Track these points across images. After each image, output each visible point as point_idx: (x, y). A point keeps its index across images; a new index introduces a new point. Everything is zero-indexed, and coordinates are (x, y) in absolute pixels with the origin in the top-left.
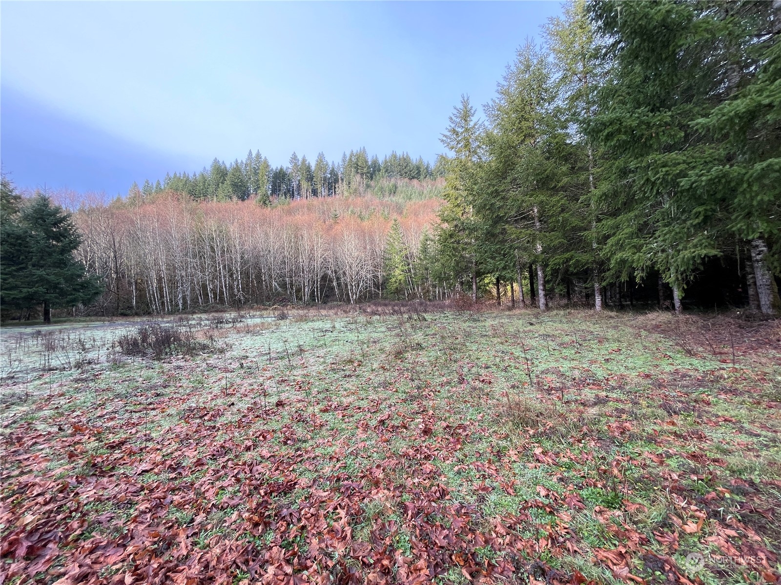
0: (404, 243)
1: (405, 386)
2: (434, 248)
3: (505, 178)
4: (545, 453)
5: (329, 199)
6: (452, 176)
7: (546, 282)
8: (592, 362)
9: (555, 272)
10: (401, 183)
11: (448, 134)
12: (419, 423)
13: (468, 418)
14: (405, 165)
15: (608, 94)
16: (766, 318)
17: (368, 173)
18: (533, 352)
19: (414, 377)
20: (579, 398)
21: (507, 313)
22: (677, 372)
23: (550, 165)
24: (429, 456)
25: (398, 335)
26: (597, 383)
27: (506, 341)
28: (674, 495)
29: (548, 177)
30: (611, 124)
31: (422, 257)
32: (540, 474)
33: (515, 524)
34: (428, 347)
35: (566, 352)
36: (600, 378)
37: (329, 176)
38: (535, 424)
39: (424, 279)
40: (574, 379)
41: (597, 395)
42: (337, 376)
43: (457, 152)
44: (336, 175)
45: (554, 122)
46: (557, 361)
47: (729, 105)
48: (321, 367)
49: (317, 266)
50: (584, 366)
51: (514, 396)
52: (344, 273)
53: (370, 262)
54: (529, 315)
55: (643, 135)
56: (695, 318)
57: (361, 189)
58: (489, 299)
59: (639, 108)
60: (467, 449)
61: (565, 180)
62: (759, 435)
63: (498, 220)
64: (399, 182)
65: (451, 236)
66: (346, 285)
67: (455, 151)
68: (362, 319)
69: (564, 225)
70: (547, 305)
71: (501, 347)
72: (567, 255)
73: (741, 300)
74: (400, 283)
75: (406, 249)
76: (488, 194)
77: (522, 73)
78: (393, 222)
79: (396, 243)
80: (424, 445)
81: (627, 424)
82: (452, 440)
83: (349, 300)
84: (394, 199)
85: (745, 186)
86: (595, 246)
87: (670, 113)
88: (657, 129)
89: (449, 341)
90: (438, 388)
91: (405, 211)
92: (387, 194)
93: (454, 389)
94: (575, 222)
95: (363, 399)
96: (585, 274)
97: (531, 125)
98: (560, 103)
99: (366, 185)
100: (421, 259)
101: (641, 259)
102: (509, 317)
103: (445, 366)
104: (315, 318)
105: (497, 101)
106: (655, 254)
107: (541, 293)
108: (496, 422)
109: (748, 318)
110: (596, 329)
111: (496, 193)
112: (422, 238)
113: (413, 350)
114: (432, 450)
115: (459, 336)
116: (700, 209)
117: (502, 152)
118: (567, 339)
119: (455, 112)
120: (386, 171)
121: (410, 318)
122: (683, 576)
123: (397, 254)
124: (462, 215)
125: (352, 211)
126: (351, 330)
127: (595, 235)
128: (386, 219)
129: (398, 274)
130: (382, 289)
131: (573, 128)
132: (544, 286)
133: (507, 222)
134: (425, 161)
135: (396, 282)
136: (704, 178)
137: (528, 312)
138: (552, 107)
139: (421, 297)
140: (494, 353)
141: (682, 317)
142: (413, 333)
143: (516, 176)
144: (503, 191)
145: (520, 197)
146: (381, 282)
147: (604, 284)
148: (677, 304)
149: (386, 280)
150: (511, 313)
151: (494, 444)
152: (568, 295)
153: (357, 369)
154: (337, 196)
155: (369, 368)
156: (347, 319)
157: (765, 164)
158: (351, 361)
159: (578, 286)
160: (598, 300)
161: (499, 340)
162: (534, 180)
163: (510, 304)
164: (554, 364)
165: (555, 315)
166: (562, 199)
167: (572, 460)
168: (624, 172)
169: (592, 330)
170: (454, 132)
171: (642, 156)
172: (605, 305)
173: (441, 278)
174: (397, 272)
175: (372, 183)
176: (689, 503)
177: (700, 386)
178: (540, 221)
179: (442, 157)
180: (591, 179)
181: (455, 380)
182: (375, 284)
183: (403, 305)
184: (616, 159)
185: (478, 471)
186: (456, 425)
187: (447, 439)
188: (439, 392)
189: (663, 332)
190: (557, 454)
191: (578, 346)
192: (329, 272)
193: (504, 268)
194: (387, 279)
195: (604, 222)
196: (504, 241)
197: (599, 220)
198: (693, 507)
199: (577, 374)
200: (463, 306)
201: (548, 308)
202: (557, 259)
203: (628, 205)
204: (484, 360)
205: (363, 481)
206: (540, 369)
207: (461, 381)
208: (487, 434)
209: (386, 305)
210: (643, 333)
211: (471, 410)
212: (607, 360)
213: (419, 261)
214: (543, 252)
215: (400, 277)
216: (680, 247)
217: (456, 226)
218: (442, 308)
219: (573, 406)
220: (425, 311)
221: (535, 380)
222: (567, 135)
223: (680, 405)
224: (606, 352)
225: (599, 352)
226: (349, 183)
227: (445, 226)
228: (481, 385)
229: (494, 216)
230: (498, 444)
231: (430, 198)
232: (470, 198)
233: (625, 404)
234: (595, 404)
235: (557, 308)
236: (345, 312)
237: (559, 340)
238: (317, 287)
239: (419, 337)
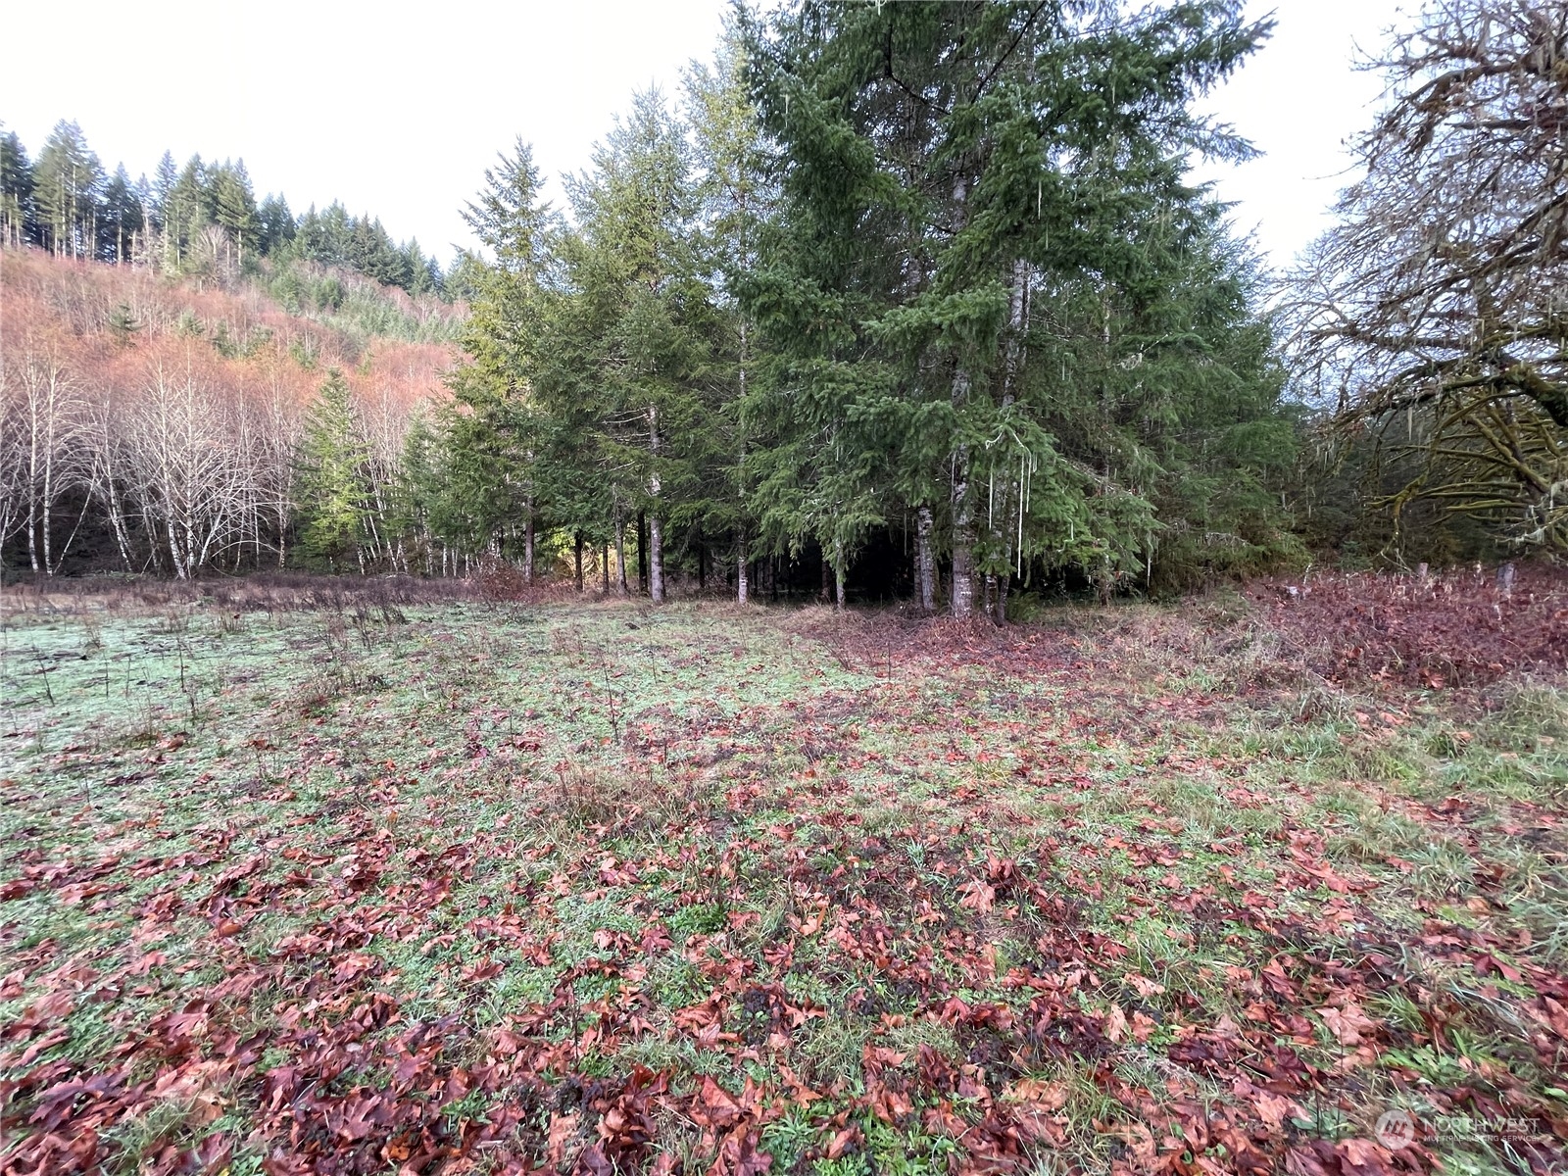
0: (359, 436)
1: (325, 780)
2: (436, 458)
3: (599, 338)
4: (617, 867)
5: (102, 270)
6: (487, 303)
7: (665, 550)
8: (721, 690)
9: (679, 532)
10: (359, 286)
11: (484, 207)
12: (346, 865)
13: (475, 830)
14: (370, 244)
15: (769, 240)
16: (928, 614)
17: (253, 231)
18: (628, 678)
19: (350, 759)
20: (692, 754)
21: (592, 606)
22: (828, 695)
23: (680, 335)
24: (361, 936)
25: (317, 659)
26: (723, 727)
27: (581, 662)
28: (798, 883)
29: (674, 355)
30: (767, 290)
31: (408, 475)
32: (606, 906)
33: (540, 1022)
34: (400, 683)
35: (684, 676)
36: (729, 715)
37: (105, 200)
38: (609, 814)
39: (412, 527)
40: (690, 722)
41: (719, 745)
42: (81, 785)
43: (500, 253)
44: (135, 207)
45: (689, 256)
46: (667, 692)
47: (904, 311)
48: (19, 767)
49: (41, 463)
50: (708, 697)
51: (581, 768)
52: (155, 493)
53: (250, 472)
54: (632, 610)
55: (809, 323)
56: (857, 614)
57: (228, 270)
58: (561, 578)
59: (805, 277)
60: (464, 896)
61: (703, 368)
62: (899, 773)
63: (581, 420)
64: (351, 282)
65: (479, 436)
66: (161, 527)
67: (496, 249)
68: (209, 618)
69: (696, 450)
70: (663, 592)
71: (571, 674)
72: (699, 504)
73: (907, 590)
74: (344, 533)
75: (364, 450)
76: (563, 362)
77: (640, 142)
78: (328, 377)
79: (336, 432)
80: (350, 914)
81: (756, 787)
82: (426, 885)
83: (169, 569)
84: (333, 320)
85: (912, 431)
86: (742, 492)
87: (842, 300)
88: (827, 318)
89: (455, 667)
90: (415, 774)
91: (365, 359)
92: (313, 301)
93: (454, 771)
94: (714, 445)
95: (173, 837)
96: (726, 540)
97: (651, 248)
98: (702, 226)
99: (246, 263)
100: (405, 480)
101: (799, 521)
102: (595, 614)
103: (438, 722)
104: (18, 618)
105: (592, 177)
106: (816, 514)
107: (655, 569)
108: (534, 826)
109: (911, 614)
110: (733, 633)
111: (578, 364)
112: (409, 429)
113: (357, 693)
114: (372, 920)
115: (479, 656)
116: (867, 455)
117: (594, 284)
118: (688, 653)
119: (501, 164)
120: (314, 243)
121: (361, 617)
122: (790, 1004)
123: (338, 460)
124: (508, 395)
125: (190, 324)
126: (161, 652)
127: (742, 474)
128: (308, 366)
129: (338, 509)
130: (288, 544)
131: (718, 280)
132: (661, 557)
133: (600, 428)
134: (427, 253)
135: (330, 528)
136: (872, 410)
137: (631, 604)
138: (688, 228)
139: (401, 568)
140: (552, 686)
141: (842, 613)
142: (365, 653)
143: (619, 338)
144: (594, 363)
145: (624, 381)
146: (284, 524)
147: (751, 558)
148: (840, 593)
149: (301, 523)
150: (599, 606)
151: (523, 871)
152: (700, 576)
153: (167, 756)
154: (134, 268)
155: (212, 750)
156: (154, 621)
157: (931, 406)
158: (147, 737)
159: (719, 561)
160: (743, 583)
161: (567, 659)
162: (650, 354)
163: (600, 590)
164: (660, 700)
165: (676, 611)
166: (695, 401)
167: (663, 865)
168: (784, 378)
169: (728, 635)
170: (495, 205)
171: (807, 356)
172: (753, 595)
173: (452, 528)
174: (336, 504)
175: (266, 263)
176: (813, 891)
177: (850, 712)
178: (660, 435)
179: (470, 257)
180: (742, 377)
181: (459, 751)
182: (263, 528)
183: (347, 586)
184: (776, 353)
185: (480, 937)
186: (442, 850)
187: (416, 886)
188: (414, 782)
189: (820, 636)
190: (640, 864)
191: (703, 663)
192: (94, 484)
193: (589, 518)
194: (304, 520)
195: (755, 454)
196: (590, 464)
197: (749, 451)
198: (817, 895)
199: (695, 712)
200: (502, 590)
201: (665, 597)
202: (684, 509)
203: (789, 432)
204: (530, 702)
205: (129, 1064)
206: (637, 709)
207: (474, 750)
208: (511, 855)
209: (295, 585)
210: (796, 638)
211: (483, 812)
212: (742, 685)
213: (399, 484)
214: (662, 494)
215: (343, 518)
216: (844, 509)
217: (491, 416)
218: (453, 594)
219: (682, 770)
220: (408, 601)
221: (625, 732)
222: (711, 288)
223: (824, 744)
224: (743, 672)
225: (731, 671)
226: (184, 242)
227: (467, 410)
228: (516, 754)
229: (574, 410)
230: (530, 870)
231: (436, 341)
232: (526, 361)
233: (757, 754)
234: (715, 761)
235: (680, 599)
236: (150, 601)
237: (674, 655)
238: (39, 528)
239: (380, 661)
